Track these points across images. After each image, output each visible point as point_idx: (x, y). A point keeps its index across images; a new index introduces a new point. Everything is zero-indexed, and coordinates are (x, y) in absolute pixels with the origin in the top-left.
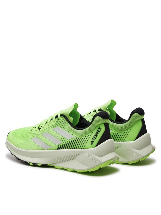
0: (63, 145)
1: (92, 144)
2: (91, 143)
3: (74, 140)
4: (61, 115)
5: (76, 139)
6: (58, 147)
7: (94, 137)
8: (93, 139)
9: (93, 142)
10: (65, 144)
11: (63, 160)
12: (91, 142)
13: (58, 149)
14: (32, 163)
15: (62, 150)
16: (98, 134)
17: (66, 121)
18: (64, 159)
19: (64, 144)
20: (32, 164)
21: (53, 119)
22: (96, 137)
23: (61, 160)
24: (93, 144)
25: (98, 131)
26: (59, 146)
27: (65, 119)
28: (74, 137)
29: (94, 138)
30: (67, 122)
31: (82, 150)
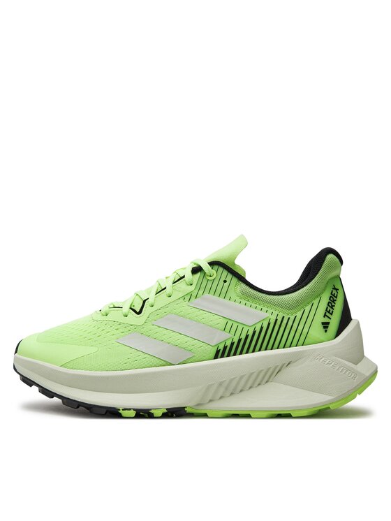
0: (232, 344)
1: (326, 331)
2: (324, 327)
3: (269, 324)
4: (212, 264)
5: (276, 320)
6: (218, 352)
7: (326, 310)
8: (325, 315)
9: (328, 323)
10: (240, 340)
11: (235, 388)
12: (323, 323)
13: (216, 357)
14: (134, 410)
15: (231, 358)
16: (334, 301)
17: (230, 276)
18: (238, 383)
19: (236, 341)
20: (133, 413)
21: (184, 277)
22: (331, 310)
23: (226, 389)
24: (329, 330)
25: (334, 295)
26: (221, 347)
27: (225, 272)
28: (268, 315)
29: (327, 314)
30: (235, 280)
31: (300, 348)
